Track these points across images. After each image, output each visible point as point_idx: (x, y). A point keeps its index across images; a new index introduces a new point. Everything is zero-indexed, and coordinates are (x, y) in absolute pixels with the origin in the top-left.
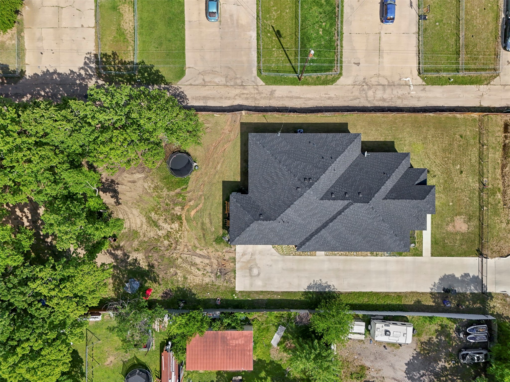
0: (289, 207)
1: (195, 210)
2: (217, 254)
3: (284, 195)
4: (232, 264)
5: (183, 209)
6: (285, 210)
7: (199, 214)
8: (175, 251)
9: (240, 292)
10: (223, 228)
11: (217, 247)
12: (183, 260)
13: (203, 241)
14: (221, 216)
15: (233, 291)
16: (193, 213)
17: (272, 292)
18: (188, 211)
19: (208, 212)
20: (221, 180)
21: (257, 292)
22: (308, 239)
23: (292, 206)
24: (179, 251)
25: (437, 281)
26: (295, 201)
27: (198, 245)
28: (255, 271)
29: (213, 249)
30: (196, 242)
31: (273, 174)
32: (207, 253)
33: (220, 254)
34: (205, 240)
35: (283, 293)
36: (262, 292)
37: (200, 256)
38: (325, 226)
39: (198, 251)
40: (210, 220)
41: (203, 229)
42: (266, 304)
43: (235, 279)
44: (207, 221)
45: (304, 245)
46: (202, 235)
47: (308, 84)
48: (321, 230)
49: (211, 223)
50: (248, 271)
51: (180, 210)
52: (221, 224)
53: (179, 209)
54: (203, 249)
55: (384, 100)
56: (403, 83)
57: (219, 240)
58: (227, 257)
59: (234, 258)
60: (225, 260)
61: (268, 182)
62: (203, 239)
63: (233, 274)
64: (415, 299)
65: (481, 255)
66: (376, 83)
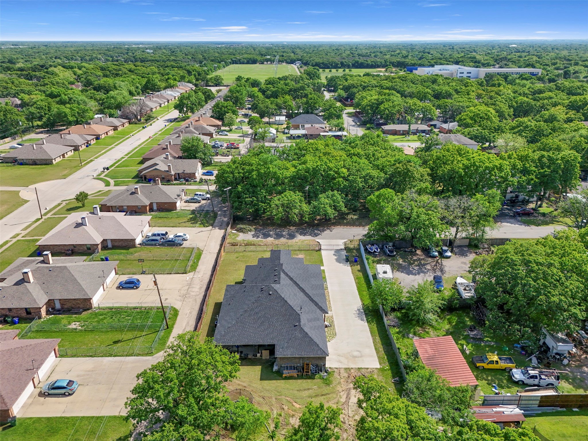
0: (286, 301)
1: (294, 404)
2: (342, 383)
3: (276, 306)
4: (352, 371)
5: (293, 416)
6: (290, 305)
7: (298, 401)
8: (347, 422)
9: (380, 364)
10: (314, 379)
11: (334, 383)
12: (356, 414)
13: (330, 396)
14: (300, 381)
15: (382, 370)
16: (297, 406)
17: (374, 343)
18: (295, 411)
19: (296, 392)
20: (259, 382)
21: (377, 353)
22: (316, 304)
23: (285, 299)
24: (346, 419)
25: (342, 264)
26: (281, 296)
27: (336, 400)
28: (356, 354)
29: (339, 386)
30: (333, 402)
31: (256, 317)
32: (344, 392)
33: (342, 380)
34: (329, 394)
35: (372, 336)
36: (376, 349)
37: (348, 397)
38: (303, 289)
39: (343, 400)
40: (305, 390)
41: (317, 396)
42: (387, 346)
43: (368, 369)
44: (306, 393)
45: (321, 308)
46: (323, 397)
47: (174, 324)
48: (306, 293)
49: (309, 389)
50: (357, 359)
51: (294, 418)
52: (309, 381)
53: (292, 420)
54: (340, 396)
55: (201, 288)
56: (190, 280)
57: (327, 382)
58: (346, 375)
59: (346, 369)
60: (349, 377)
61: (263, 322)
62: (328, 396)
63: (363, 370)
64: (357, 272)
65: (320, 250)
66: (186, 291)
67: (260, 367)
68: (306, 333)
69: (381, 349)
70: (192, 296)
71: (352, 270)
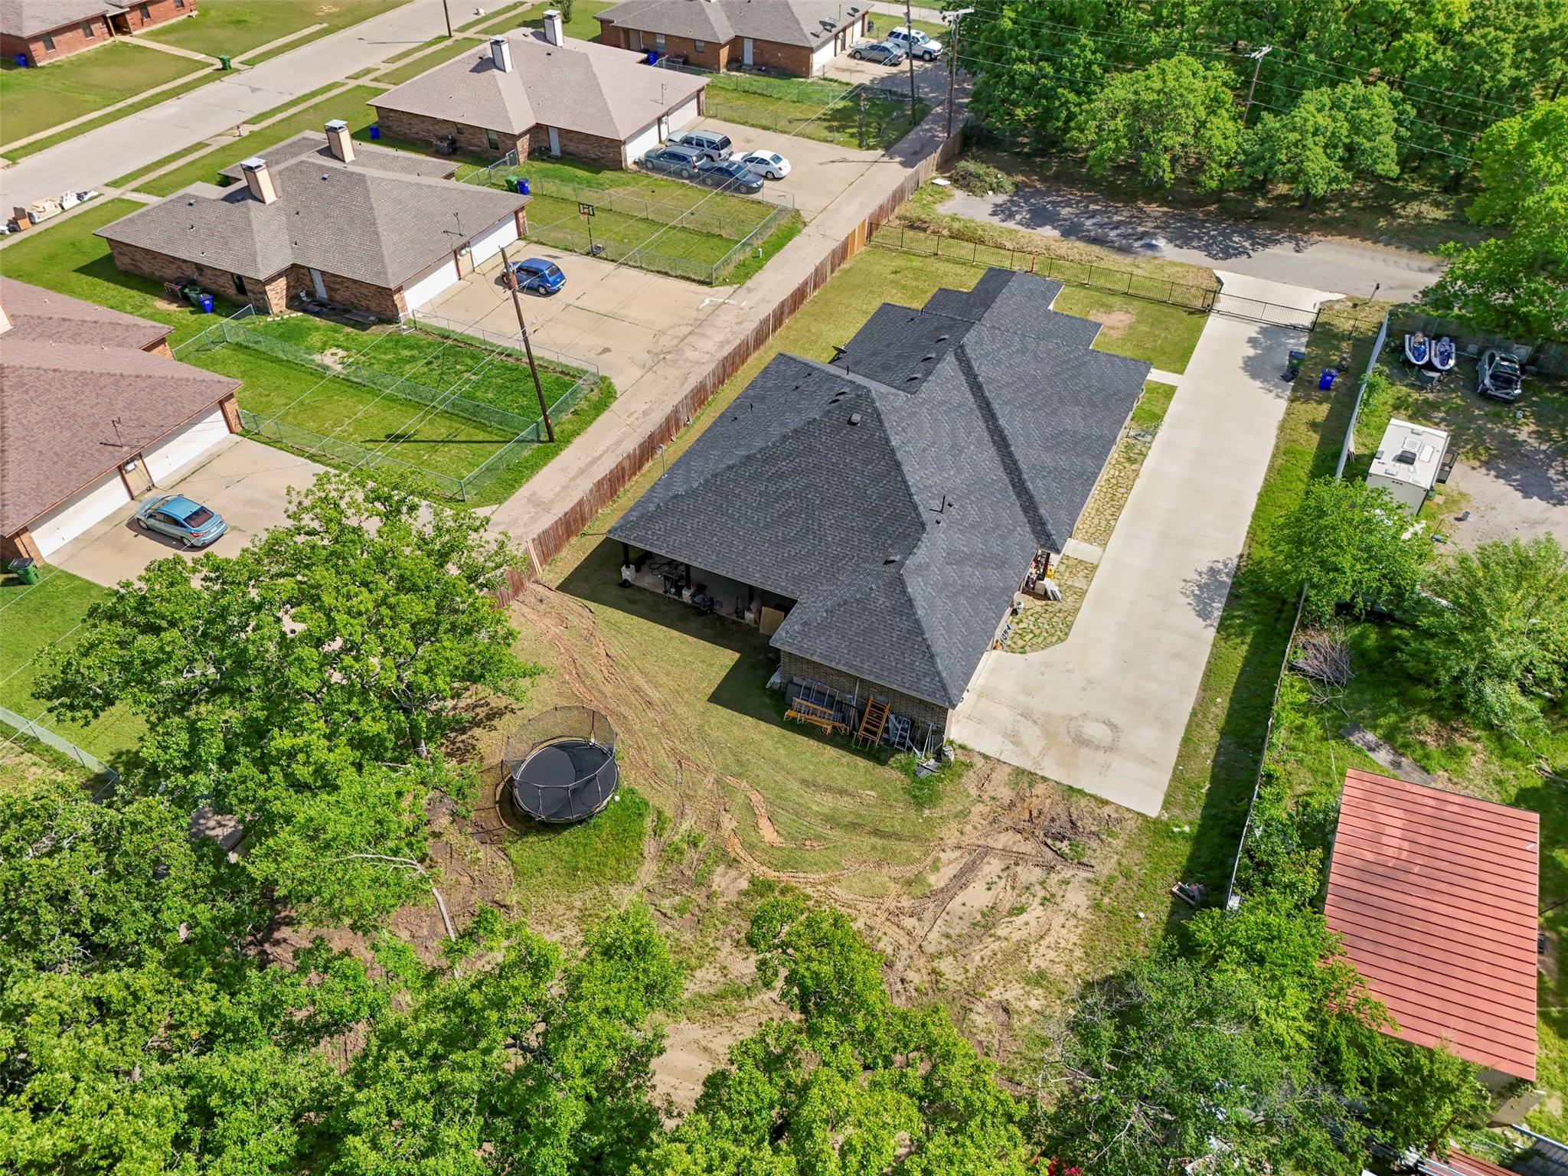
0: (898, 465)
1: (764, 823)
2: (975, 818)
3: (855, 469)
4: (1040, 789)
5: (734, 862)
6: (905, 482)
7: (784, 817)
8: (899, 966)
9: (1167, 804)
10: (883, 762)
11: (945, 807)
12: (953, 953)
13: (903, 846)
14: (831, 752)
15: (1157, 830)
16: (769, 834)
17: (1194, 714)
18: (750, 848)
19: (795, 786)
20: (702, 704)
21: (1183, 757)
22: (1029, 506)
23: (899, 455)
24: (904, 954)
26: (888, 441)
27: (910, 872)
28: (1095, 731)
29: (954, 825)
30: (896, 871)
31: (771, 489)
32: (958, 853)
33: (979, 808)
34: (899, 837)
35: (1206, 685)
36: (1186, 741)
37: (962, 879)
38: (1004, 438)
39: (937, 881)
40: (828, 789)
41: (854, 827)
42: (1241, 745)
43: (1106, 803)
44: (827, 802)
45: (1043, 524)
46: (874, 840)
47: (576, 433)
48: (1010, 455)
49: (842, 792)
50: (1085, 751)
51: (733, 873)
52: (862, 763)
53: (723, 875)
54: (938, 859)
55: (727, 342)
56: (710, 309)
57: (921, 795)
58: (1006, 794)
59: (1019, 772)
60: (1012, 804)
61: (790, 513)
62: (892, 843)
63: (1083, 802)
64: (1303, 428)
65: (1205, 311)
66: (676, 341)
67: (738, 655)
68: (910, 601)
69: (1207, 752)
70: (686, 361)
71: (1289, 413)
